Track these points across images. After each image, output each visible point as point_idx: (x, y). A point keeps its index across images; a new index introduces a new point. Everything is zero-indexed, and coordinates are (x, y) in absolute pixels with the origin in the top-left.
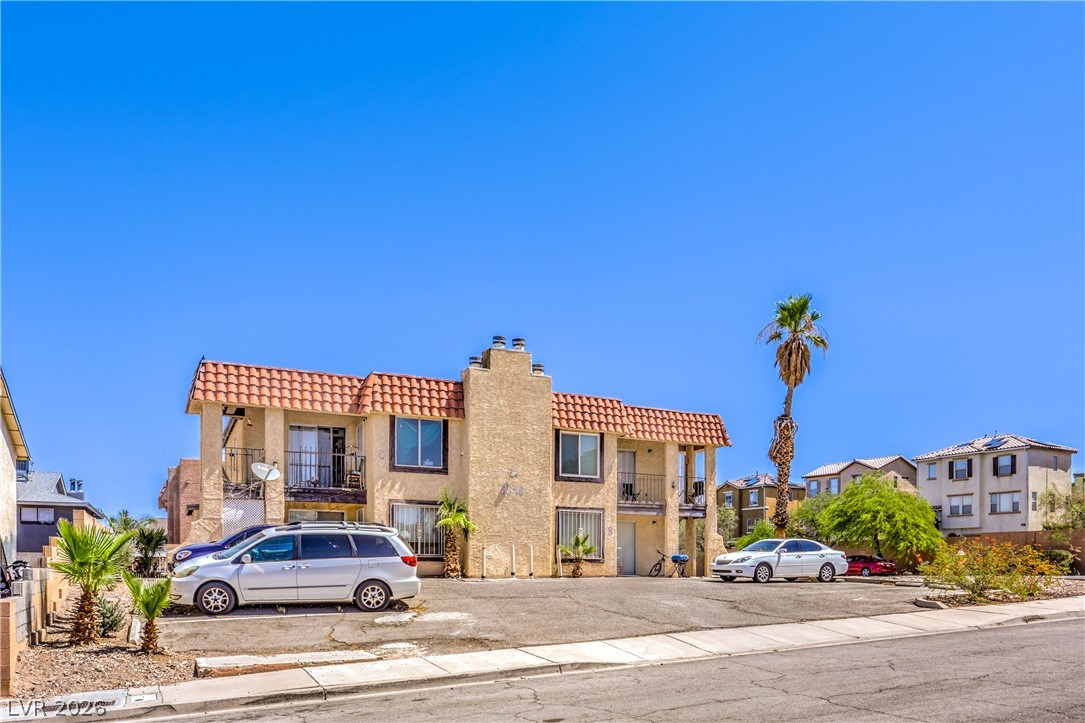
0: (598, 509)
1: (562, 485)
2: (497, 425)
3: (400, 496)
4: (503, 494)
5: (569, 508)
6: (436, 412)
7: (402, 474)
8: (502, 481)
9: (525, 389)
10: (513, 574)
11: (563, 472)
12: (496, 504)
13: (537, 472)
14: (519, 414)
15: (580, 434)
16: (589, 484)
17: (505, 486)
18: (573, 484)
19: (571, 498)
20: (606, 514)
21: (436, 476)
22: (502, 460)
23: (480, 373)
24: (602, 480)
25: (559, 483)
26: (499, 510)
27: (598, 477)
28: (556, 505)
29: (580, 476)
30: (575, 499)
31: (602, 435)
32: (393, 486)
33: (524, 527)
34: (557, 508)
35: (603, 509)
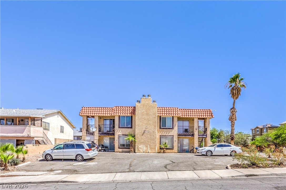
0: (172, 136)
1: (162, 130)
2: (143, 116)
3: (121, 134)
4: (144, 133)
5: (164, 136)
6: (128, 114)
7: (121, 129)
8: (144, 129)
9: (150, 107)
10: (144, 152)
11: (162, 127)
13: (153, 127)
14: (148, 113)
15: (167, 117)
16: (169, 129)
17: (145, 131)
18: (165, 129)
19: (164, 133)
20: (174, 137)
21: (129, 129)
22: (144, 124)
23: (138, 104)
24: (173, 128)
25: (161, 130)
26: (143, 136)
27: (172, 127)
28: (160, 135)
29: (167, 127)
30: (165, 133)
31: (173, 117)
32: (119, 132)
33: (149, 141)
34: (160, 136)
35: (173, 136)
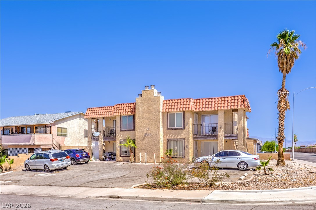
0: (182, 139)
1: (169, 131)
2: (144, 114)
3: (122, 139)
4: (145, 136)
5: (172, 139)
6: (129, 113)
7: (123, 132)
8: (145, 132)
9: (152, 101)
10: (140, 162)
11: (170, 127)
12: (143, 140)
13: (156, 128)
14: (150, 110)
15: (176, 113)
16: (179, 130)
17: (146, 134)
18: (173, 130)
19: (172, 136)
20: (185, 140)
21: (132, 132)
22: (145, 125)
23: (139, 99)
24: (184, 128)
25: (168, 131)
26: (144, 141)
27: (182, 127)
28: (167, 138)
29: (176, 127)
30: (176, 136)
31: (184, 112)
32: (120, 136)
33: (151, 146)
34: (167, 139)
35: (184, 139)
